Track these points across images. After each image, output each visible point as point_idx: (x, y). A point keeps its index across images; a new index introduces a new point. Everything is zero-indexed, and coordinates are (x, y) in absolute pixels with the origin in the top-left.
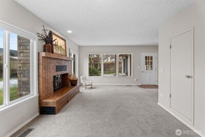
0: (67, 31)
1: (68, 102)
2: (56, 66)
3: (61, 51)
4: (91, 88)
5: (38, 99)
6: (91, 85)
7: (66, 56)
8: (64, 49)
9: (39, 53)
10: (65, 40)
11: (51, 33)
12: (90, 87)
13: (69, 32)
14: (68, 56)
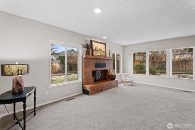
0: (103, 37)
1: (102, 91)
2: (95, 64)
3: (100, 53)
4: (132, 85)
5: (82, 84)
6: (132, 82)
7: (106, 56)
8: (104, 51)
9: (82, 56)
10: (105, 44)
11: (91, 41)
12: (130, 84)
13: (105, 37)
14: (108, 56)
